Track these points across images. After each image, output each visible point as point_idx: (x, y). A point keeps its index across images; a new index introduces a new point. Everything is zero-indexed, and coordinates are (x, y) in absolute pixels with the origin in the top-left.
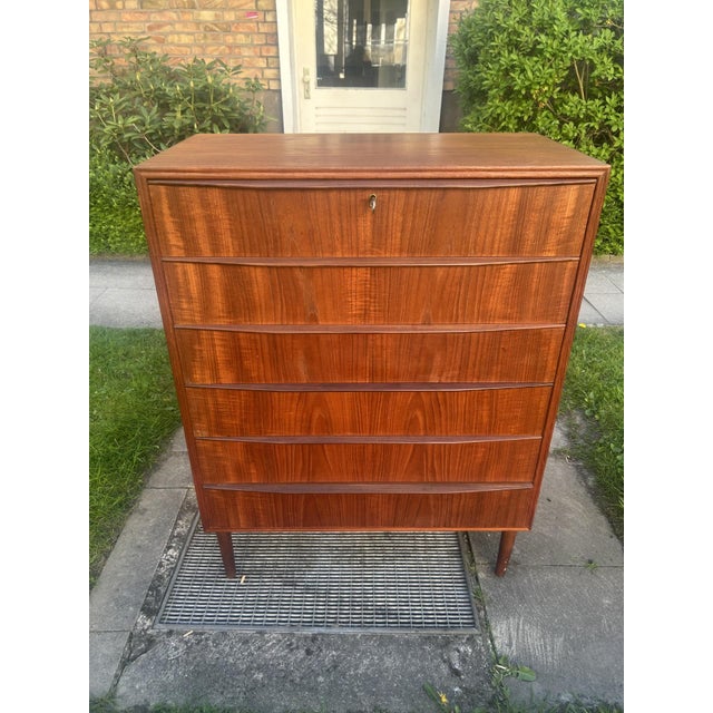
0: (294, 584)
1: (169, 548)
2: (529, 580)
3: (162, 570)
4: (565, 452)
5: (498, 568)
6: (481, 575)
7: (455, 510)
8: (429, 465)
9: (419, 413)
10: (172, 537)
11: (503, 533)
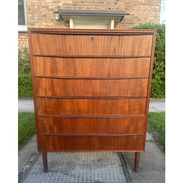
0: (67, 174)
1: (26, 165)
2: (146, 173)
3: (23, 171)
4: (153, 141)
5: (135, 170)
6: (130, 171)
7: (120, 143)
8: (111, 126)
9: (107, 107)
10: (28, 161)
11: (136, 152)
